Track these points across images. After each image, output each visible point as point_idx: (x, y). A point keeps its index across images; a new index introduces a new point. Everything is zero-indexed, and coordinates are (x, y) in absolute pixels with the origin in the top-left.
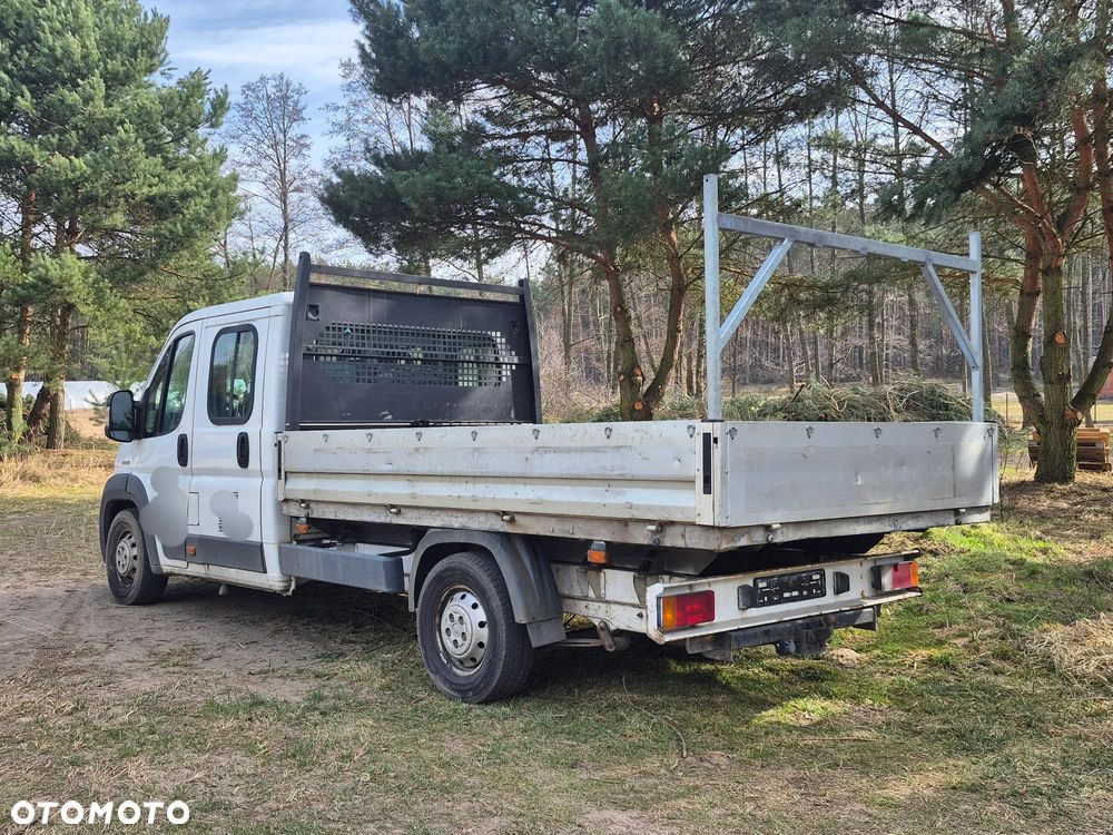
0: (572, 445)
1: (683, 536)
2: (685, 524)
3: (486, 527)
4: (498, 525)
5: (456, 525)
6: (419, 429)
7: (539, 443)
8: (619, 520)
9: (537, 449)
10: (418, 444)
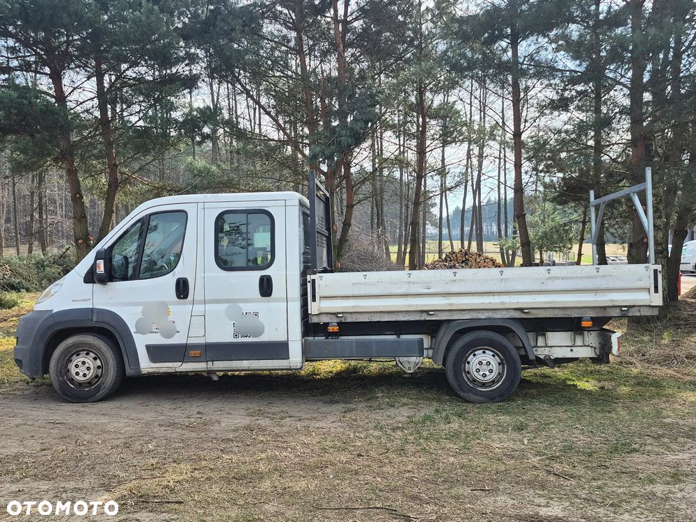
0: (574, 275)
1: (639, 311)
2: (640, 306)
3: (508, 316)
4: (517, 315)
5: (483, 317)
6: (454, 270)
7: (551, 275)
8: (601, 307)
9: (550, 278)
10: (455, 278)
